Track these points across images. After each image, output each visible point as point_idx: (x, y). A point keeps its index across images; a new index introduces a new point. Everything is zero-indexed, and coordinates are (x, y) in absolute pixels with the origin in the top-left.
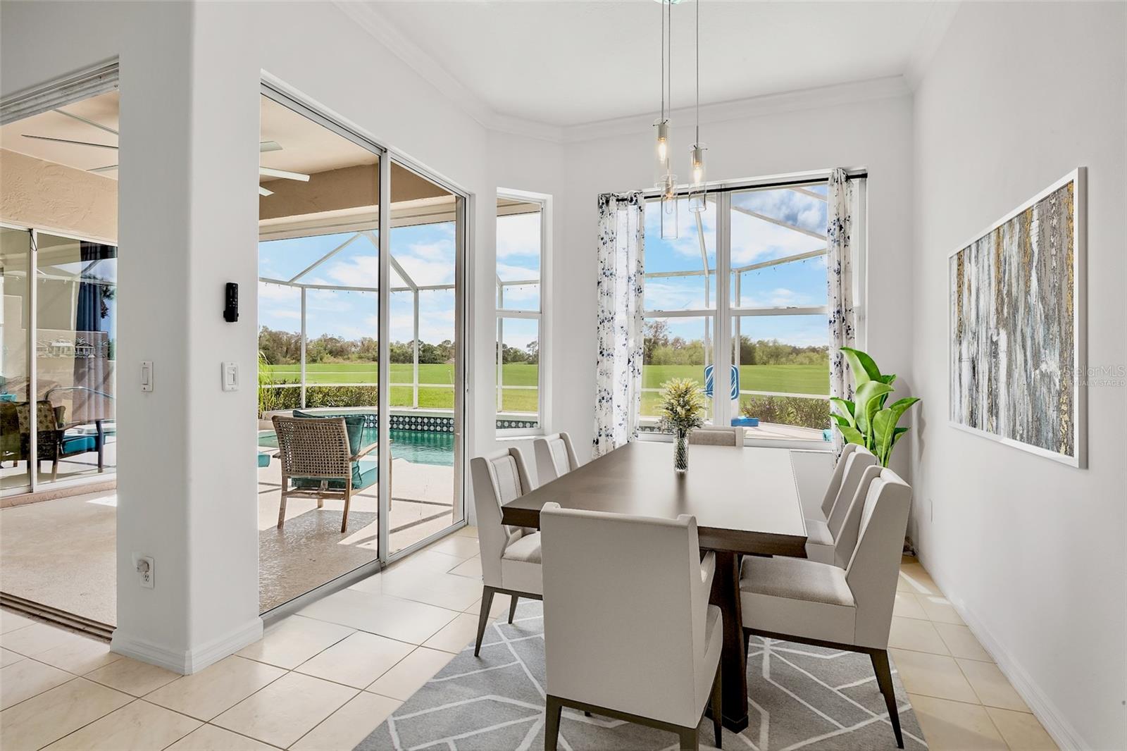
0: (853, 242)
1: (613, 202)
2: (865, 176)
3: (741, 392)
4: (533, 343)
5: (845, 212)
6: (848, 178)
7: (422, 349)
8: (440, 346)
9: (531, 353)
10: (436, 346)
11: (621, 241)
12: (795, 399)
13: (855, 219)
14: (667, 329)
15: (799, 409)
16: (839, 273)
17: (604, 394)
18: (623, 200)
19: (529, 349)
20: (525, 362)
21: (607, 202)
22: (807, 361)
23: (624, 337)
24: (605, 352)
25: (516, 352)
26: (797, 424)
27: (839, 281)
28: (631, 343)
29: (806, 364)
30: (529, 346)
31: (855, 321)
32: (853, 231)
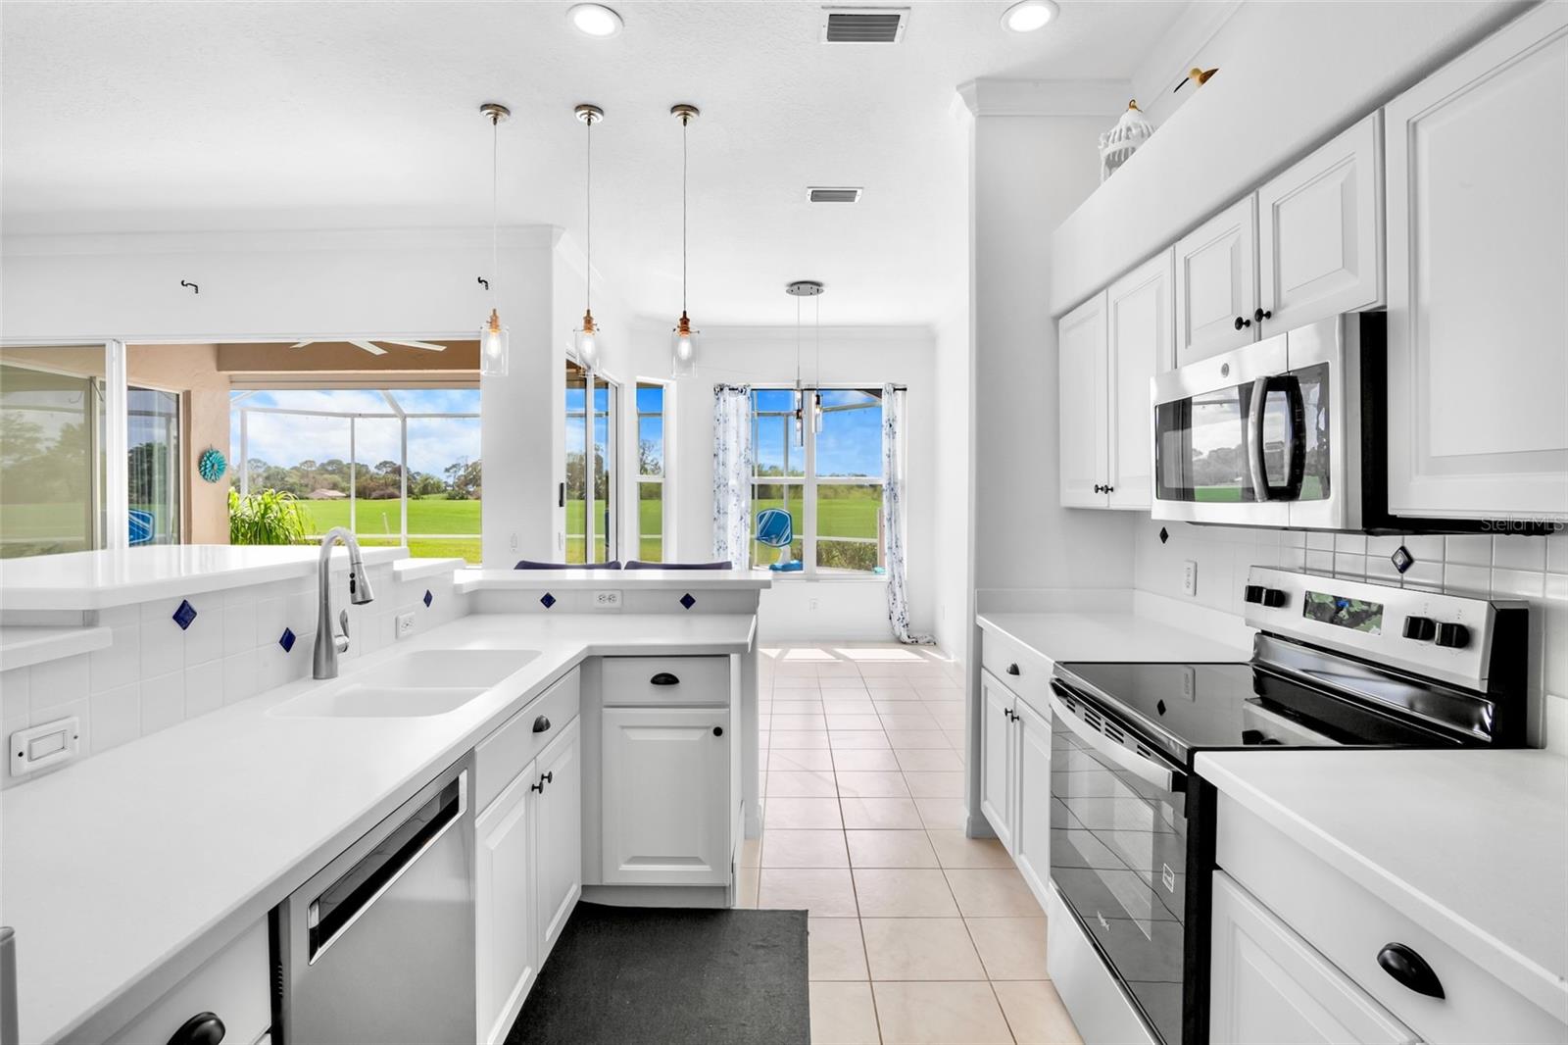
0: (898, 436)
1: (726, 390)
2: (905, 389)
3: (794, 537)
4: (454, 466)
5: (893, 413)
6: (895, 390)
7: (265, 475)
9: (451, 481)
10: (287, 468)
11: (733, 421)
12: (839, 543)
13: (899, 418)
15: (843, 552)
16: (889, 457)
17: (722, 544)
18: (733, 389)
19: (448, 474)
20: (441, 495)
21: (722, 389)
23: (735, 499)
24: (721, 511)
25: (427, 479)
26: (843, 566)
27: (890, 462)
28: (743, 505)
30: (447, 470)
31: (899, 491)
32: (898, 427)
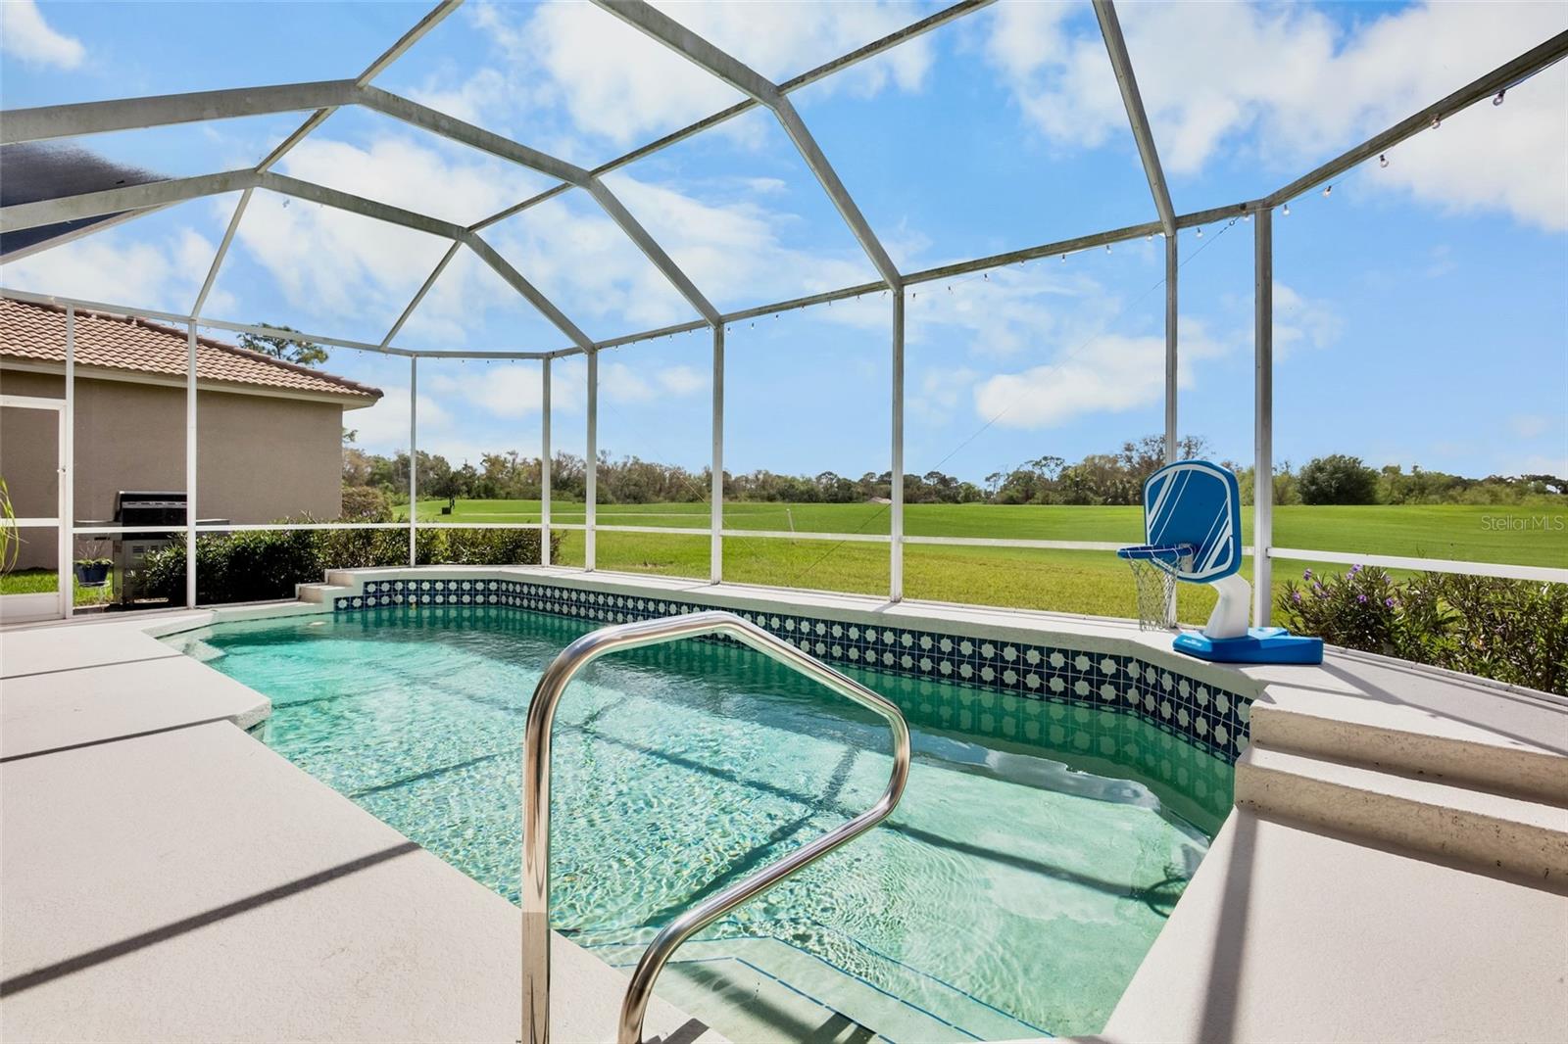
4: (994, 475)
8: (861, 480)
14: (1207, 448)
19: (988, 483)
22: (1487, 498)
29: (1484, 504)
30: (988, 479)
